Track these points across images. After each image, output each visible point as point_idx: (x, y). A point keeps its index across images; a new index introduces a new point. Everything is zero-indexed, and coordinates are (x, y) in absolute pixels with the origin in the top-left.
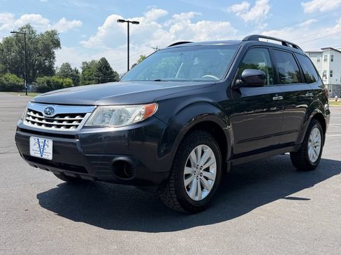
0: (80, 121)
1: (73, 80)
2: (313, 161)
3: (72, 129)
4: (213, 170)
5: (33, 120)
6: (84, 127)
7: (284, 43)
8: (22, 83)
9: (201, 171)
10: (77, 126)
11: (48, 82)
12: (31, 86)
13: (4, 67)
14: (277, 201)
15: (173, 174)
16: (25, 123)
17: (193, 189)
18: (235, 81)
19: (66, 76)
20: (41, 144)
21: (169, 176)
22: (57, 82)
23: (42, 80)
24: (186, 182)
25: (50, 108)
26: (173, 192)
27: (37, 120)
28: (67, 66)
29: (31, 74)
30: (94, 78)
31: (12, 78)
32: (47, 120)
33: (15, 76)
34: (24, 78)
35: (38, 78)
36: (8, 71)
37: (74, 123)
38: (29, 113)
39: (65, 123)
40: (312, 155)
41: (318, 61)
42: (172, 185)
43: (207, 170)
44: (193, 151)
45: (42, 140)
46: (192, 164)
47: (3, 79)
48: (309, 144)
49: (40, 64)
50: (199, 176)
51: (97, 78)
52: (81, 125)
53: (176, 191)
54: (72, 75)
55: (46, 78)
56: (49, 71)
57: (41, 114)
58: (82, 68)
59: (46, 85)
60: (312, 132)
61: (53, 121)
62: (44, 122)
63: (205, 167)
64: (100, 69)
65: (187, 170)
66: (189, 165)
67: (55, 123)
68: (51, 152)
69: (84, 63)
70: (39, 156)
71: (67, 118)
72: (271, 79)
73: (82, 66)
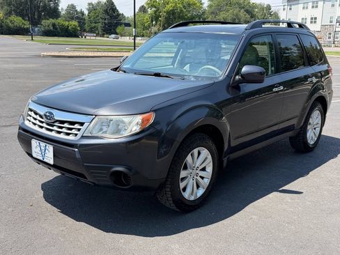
0: (79, 130)
1: (79, 22)
2: (312, 143)
3: (71, 138)
4: (210, 169)
5: (34, 121)
6: (83, 137)
7: (290, 25)
8: (28, 26)
9: (197, 172)
10: (76, 135)
11: (54, 25)
12: (36, 29)
13: (9, 8)
14: (271, 195)
15: (169, 180)
16: (27, 123)
17: (189, 190)
18: (235, 77)
19: (72, 19)
20: (42, 148)
21: (166, 181)
22: (63, 25)
23: (47, 23)
24: (182, 185)
25: (50, 113)
26: (170, 196)
27: (37, 122)
28: (73, 7)
29: (36, 17)
30: (101, 20)
31: (17, 21)
32: (48, 124)
33: (20, 18)
34: (29, 20)
35: (44, 21)
36: (13, 12)
37: (74, 131)
38: (30, 113)
39: (64, 130)
40: (311, 136)
41: (333, 5)
42: (168, 190)
43: (204, 169)
44: (190, 155)
45: (43, 144)
46: (188, 167)
47: (8, 21)
48: (309, 127)
49: (45, 6)
50: (195, 177)
51: (103, 21)
52: (80, 134)
53: (171, 195)
54: (77, 18)
55: (52, 21)
56: (54, 13)
57: (41, 116)
58: (88, 10)
59: (52, 28)
60: (312, 115)
61: (53, 126)
62: (44, 125)
63: (201, 168)
64: (106, 12)
65: (183, 174)
66: (185, 168)
67: (55, 128)
68: (52, 157)
69: (89, 4)
70: (41, 158)
71: (66, 125)
72: (273, 68)
73: (87, 7)
